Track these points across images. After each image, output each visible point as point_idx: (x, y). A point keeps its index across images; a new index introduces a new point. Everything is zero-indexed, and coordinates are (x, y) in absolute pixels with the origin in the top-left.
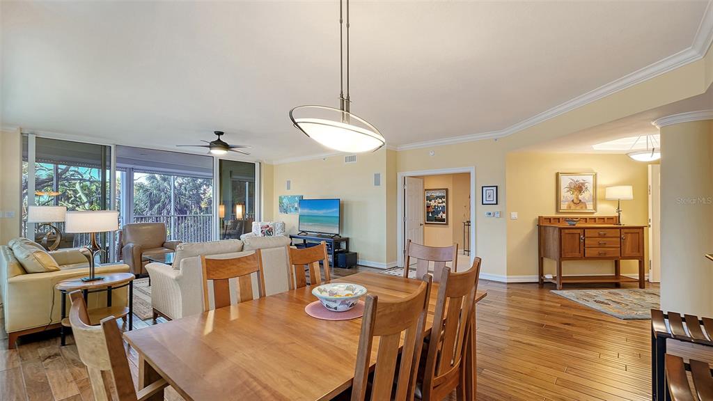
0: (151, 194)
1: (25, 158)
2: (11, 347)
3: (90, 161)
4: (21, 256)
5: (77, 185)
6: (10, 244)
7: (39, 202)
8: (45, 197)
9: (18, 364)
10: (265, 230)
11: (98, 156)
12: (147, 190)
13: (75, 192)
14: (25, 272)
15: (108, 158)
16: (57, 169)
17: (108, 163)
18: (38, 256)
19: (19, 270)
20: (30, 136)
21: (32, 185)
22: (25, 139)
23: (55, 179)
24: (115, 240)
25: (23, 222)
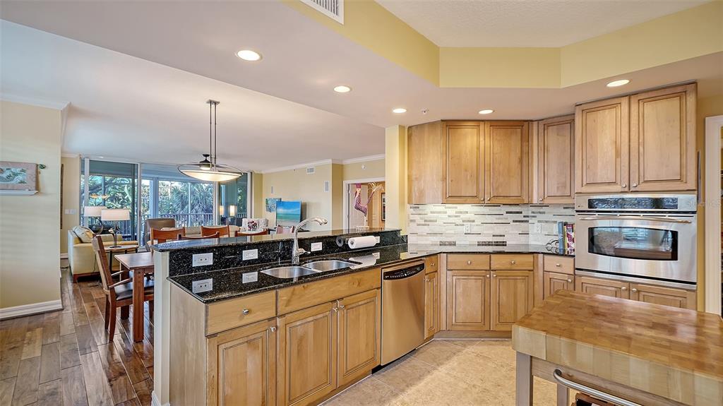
0: (182, 196)
1: (83, 172)
2: (74, 282)
3: (125, 173)
4: (79, 234)
5: (126, 188)
6: (74, 229)
7: (95, 203)
8: (100, 198)
9: (78, 288)
10: (251, 225)
11: (130, 170)
12: (179, 193)
13: (124, 194)
14: (82, 242)
15: (136, 171)
16: (105, 180)
17: (136, 174)
18: (88, 233)
19: (78, 241)
20: (86, 159)
21: (87, 191)
22: (83, 162)
23: (103, 186)
24: (140, 230)
25: (81, 215)
